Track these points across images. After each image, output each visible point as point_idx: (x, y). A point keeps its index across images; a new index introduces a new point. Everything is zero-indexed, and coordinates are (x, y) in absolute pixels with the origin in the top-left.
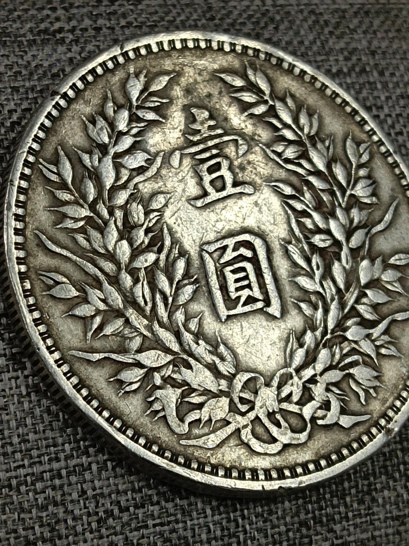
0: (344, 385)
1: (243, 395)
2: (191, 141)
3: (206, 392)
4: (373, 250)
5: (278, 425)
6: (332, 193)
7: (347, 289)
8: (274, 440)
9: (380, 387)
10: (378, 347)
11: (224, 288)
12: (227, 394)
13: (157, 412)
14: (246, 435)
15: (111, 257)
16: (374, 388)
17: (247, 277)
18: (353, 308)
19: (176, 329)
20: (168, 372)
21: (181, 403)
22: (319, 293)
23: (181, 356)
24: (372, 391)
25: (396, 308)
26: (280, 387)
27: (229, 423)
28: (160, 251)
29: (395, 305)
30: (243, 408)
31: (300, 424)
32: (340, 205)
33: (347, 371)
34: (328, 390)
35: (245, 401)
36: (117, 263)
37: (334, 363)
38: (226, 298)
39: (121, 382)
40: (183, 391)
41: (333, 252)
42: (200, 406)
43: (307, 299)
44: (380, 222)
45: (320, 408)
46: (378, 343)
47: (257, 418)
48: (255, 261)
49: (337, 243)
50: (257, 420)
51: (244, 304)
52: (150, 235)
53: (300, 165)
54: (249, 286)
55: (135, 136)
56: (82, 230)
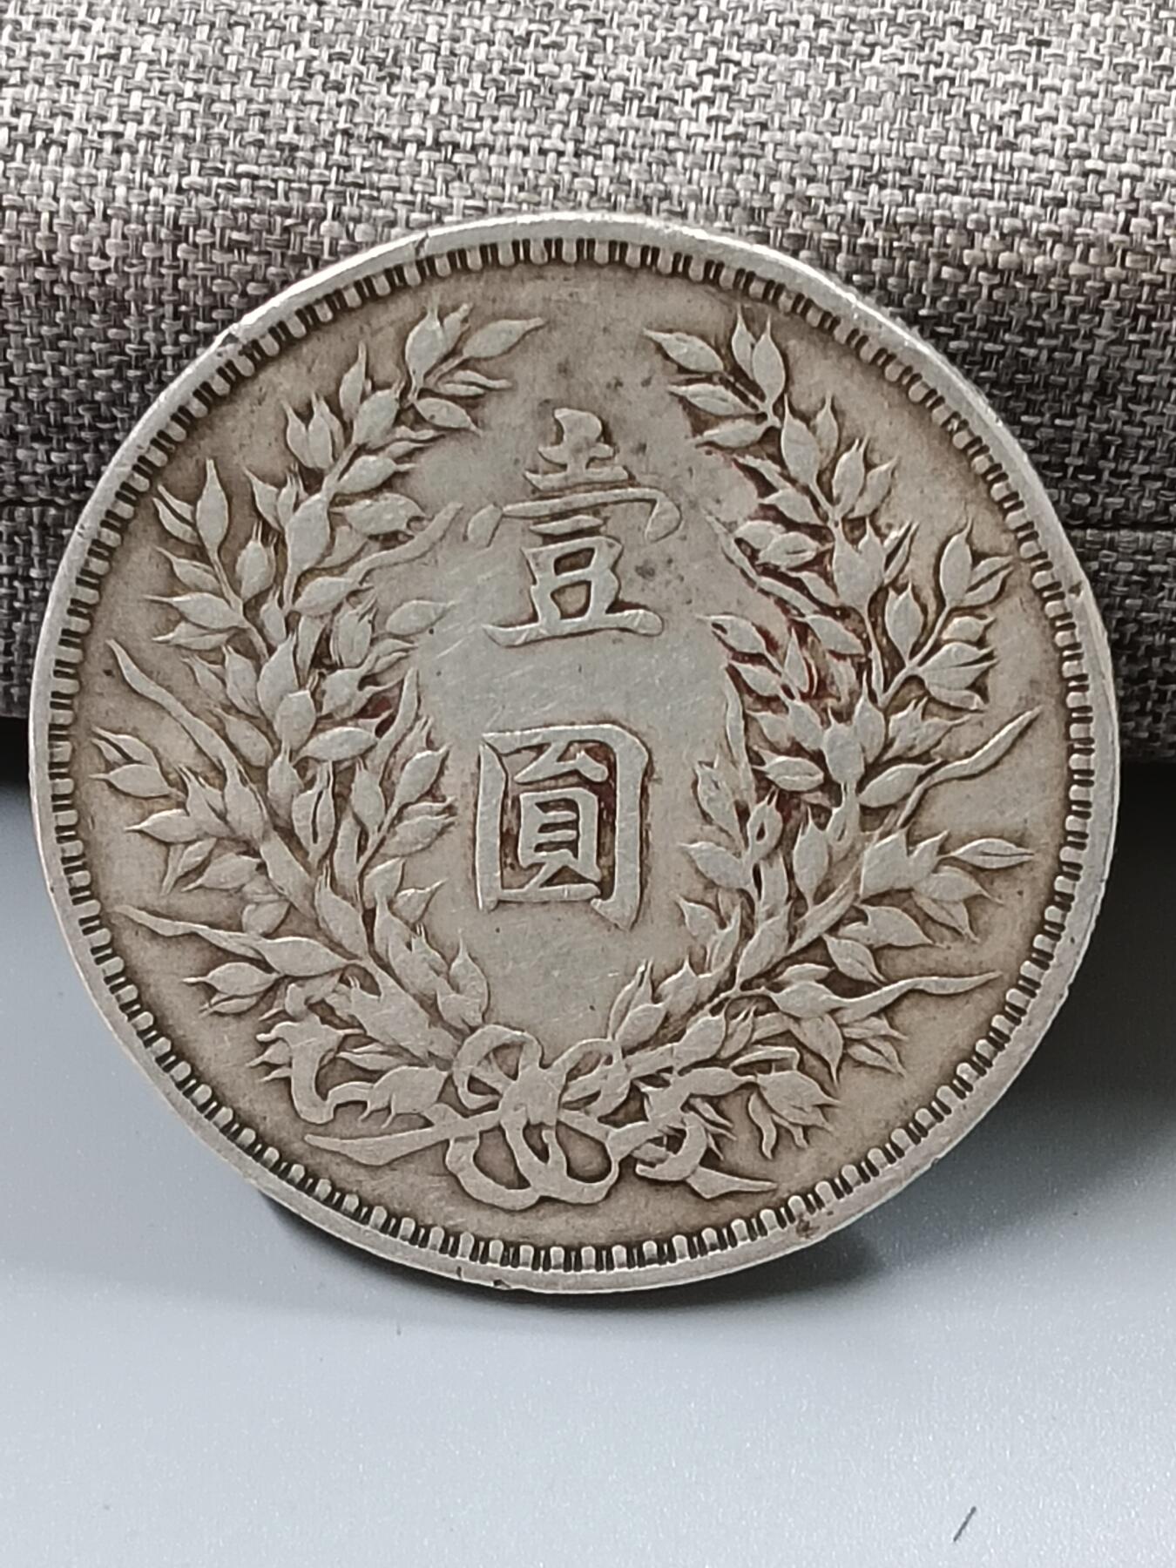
0: (733, 1107)
1: (480, 1074)
2: (535, 489)
3: (397, 1051)
4: (925, 819)
5: (543, 1155)
6: (863, 667)
7: (820, 896)
8: (523, 1183)
9: (822, 1129)
10: (848, 1042)
11: (509, 839)
12: (446, 1064)
13: (275, 1067)
14: (460, 1157)
15: (262, 723)
16: (806, 1129)
17: (573, 825)
18: (818, 942)
19: (369, 906)
20: (322, 989)
21: (334, 1060)
22: (743, 892)
23: (363, 964)
24: (798, 1133)
25: (932, 965)
26: (572, 1075)
27: (428, 1124)
28: (381, 730)
29: (934, 957)
30: (473, 1101)
31: (596, 1164)
32: (872, 696)
33: (750, 1078)
34: (687, 1106)
35: (481, 1088)
36: (275, 742)
37: (725, 1054)
38: (509, 861)
39: (210, 990)
40: (346, 1037)
41: (813, 806)
42: (371, 1076)
43: (710, 900)
44: (968, 755)
45: (657, 1141)
46: (854, 1033)
47: (499, 1128)
48: (605, 792)
49: (830, 787)
50: (497, 1133)
51: (549, 882)
52: (370, 690)
53: (799, 586)
54: (573, 846)
55: (398, 460)
56: (214, 656)
